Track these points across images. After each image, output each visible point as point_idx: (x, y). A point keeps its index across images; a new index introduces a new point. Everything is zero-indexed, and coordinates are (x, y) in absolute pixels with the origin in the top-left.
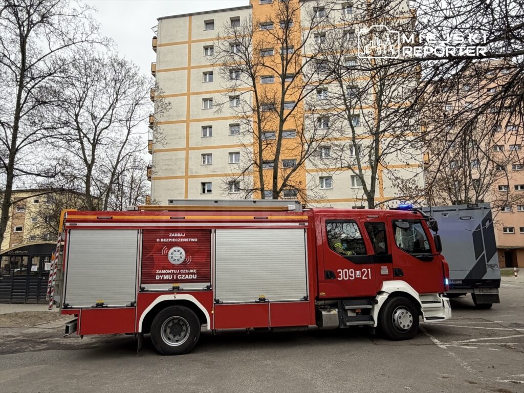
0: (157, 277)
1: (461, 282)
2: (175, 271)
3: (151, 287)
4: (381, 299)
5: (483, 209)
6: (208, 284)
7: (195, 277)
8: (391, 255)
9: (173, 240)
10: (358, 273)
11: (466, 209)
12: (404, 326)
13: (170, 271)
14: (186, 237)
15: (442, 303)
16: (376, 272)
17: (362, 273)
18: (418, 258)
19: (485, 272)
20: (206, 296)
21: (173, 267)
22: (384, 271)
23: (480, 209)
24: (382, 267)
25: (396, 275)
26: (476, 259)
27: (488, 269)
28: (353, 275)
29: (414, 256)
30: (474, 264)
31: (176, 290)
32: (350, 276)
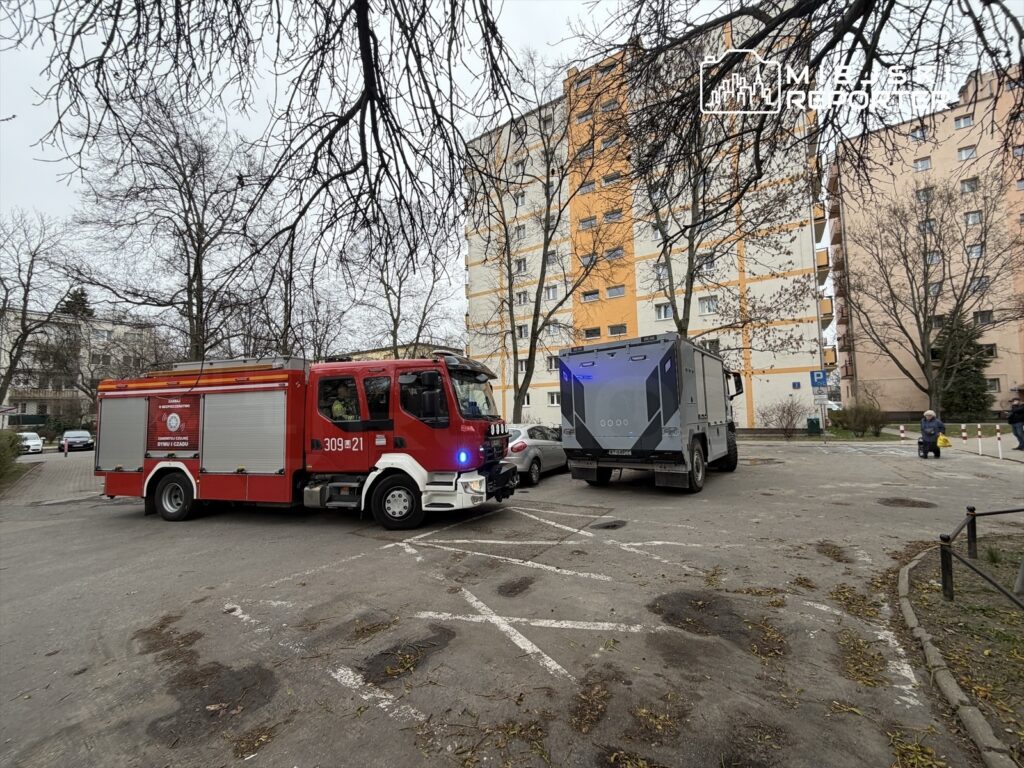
0: (159, 444)
1: (630, 453)
2: (172, 438)
3: (154, 454)
4: (373, 476)
5: (662, 342)
6: (196, 452)
7: (186, 444)
8: (392, 421)
9: (171, 407)
10: (348, 442)
11: (640, 345)
12: (394, 513)
13: (167, 438)
14: (182, 403)
15: (453, 487)
16: (370, 442)
17: (353, 443)
18: (427, 424)
19: (660, 439)
20: (194, 464)
21: (171, 434)
22: (381, 441)
23: (659, 342)
24: (378, 436)
25: (396, 447)
26: (649, 419)
27: (665, 436)
28: (342, 445)
29: (423, 421)
30: (646, 427)
31: (171, 458)
32: (338, 447)
